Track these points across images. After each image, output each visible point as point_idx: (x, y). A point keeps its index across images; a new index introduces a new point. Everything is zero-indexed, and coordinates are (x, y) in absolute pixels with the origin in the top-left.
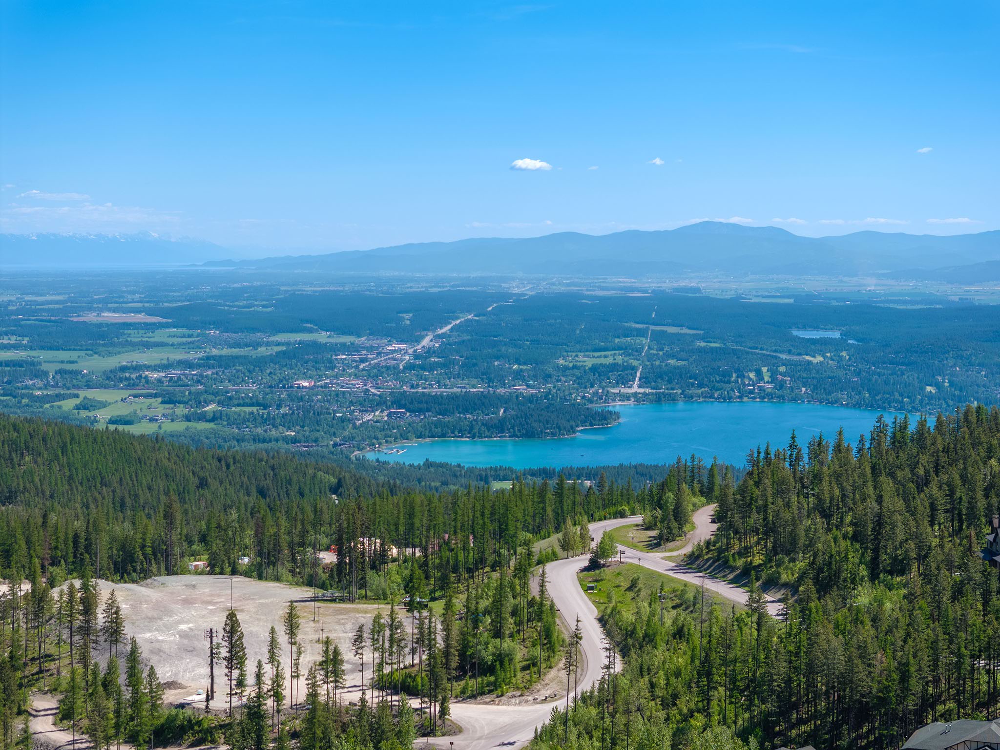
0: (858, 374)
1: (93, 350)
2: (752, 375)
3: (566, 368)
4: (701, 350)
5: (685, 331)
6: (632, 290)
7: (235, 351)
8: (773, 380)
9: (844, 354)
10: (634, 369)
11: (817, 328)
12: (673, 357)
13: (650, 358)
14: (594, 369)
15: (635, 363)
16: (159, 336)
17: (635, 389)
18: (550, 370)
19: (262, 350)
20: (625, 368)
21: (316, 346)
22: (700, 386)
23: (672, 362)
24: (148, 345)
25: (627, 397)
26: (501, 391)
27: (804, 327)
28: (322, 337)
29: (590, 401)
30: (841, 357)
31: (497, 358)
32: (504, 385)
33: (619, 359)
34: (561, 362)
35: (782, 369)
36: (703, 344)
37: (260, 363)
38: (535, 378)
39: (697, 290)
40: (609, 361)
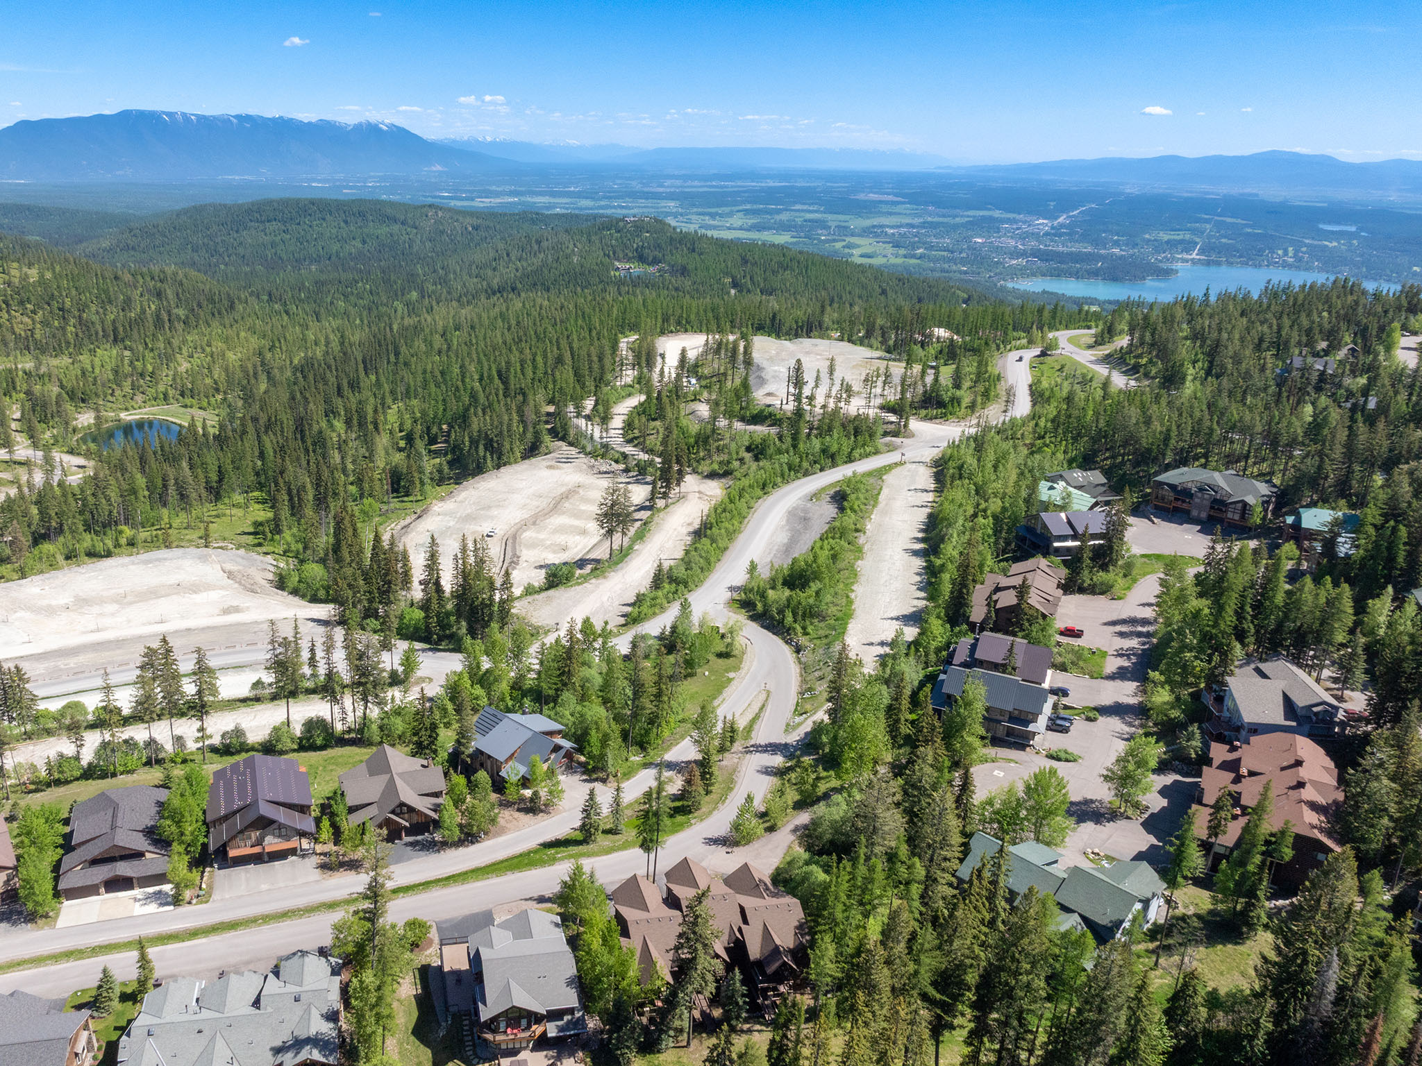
0: (1362, 256)
1: (859, 215)
2: (1280, 252)
3: (1149, 240)
4: (1248, 234)
5: (1239, 221)
6: (1208, 193)
7: (941, 220)
8: (1295, 256)
9: (1355, 242)
10: (1196, 243)
11: (1339, 223)
12: (1225, 237)
13: (1209, 237)
14: (1168, 242)
15: (1198, 240)
16: (898, 209)
17: (1194, 256)
18: (1138, 241)
19: (958, 220)
20: (1189, 242)
21: (991, 219)
22: (1240, 257)
23: (1223, 240)
24: (891, 214)
25: (1187, 261)
26: (1103, 252)
27: (1329, 223)
28: (997, 214)
29: (1161, 261)
30: (1352, 245)
31: (1104, 232)
32: (1105, 248)
33: (1188, 237)
34: (1147, 236)
35: (1304, 249)
36: (1249, 230)
37: (955, 227)
38: (1127, 245)
39: (1257, 195)
40: (1181, 237)
